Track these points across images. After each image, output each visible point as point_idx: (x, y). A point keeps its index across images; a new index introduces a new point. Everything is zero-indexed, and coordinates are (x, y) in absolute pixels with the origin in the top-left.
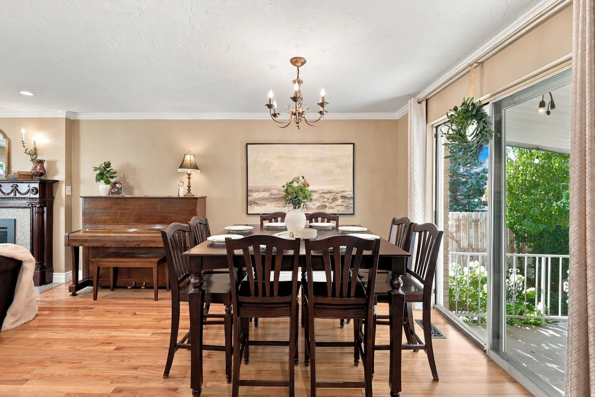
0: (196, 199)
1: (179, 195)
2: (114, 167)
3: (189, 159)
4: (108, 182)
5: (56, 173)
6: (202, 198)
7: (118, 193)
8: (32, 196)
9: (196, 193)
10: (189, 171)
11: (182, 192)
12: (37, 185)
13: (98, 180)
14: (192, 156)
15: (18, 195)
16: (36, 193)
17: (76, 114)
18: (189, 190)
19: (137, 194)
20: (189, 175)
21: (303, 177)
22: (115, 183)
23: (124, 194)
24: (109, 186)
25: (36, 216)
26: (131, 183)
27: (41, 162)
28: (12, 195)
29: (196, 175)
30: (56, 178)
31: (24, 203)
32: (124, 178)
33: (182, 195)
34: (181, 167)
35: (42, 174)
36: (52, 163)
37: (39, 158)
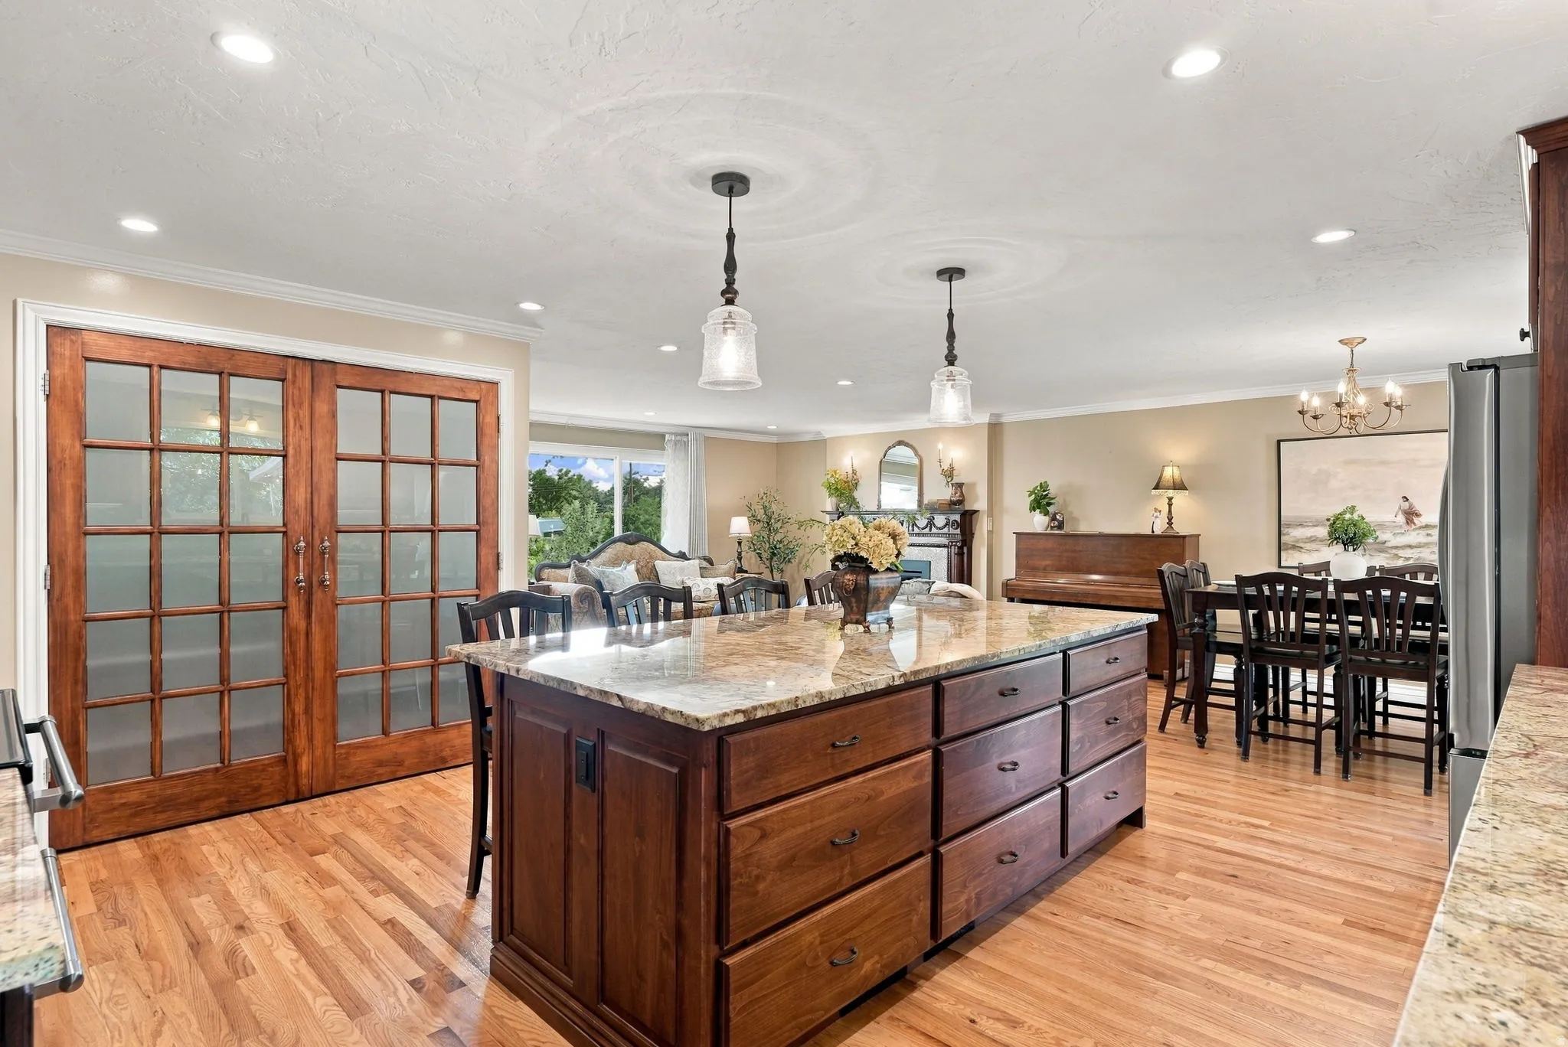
0: (1184, 537)
1: (1153, 532)
2: (1052, 491)
3: (1169, 473)
4: (1046, 513)
5: (976, 499)
6: (1191, 536)
7: (1061, 526)
8: (952, 531)
9: (1181, 528)
10: (1171, 493)
11: (1160, 528)
12: (957, 517)
13: (1033, 509)
14: (1175, 469)
15: (934, 530)
16: (957, 529)
17: (998, 416)
18: (1170, 523)
19: (1084, 528)
20: (1170, 499)
21: (1405, 497)
22: (1055, 515)
23: (1067, 529)
24: (1047, 519)
25: (955, 560)
26: (1076, 514)
27: (960, 486)
28: (927, 531)
29: (1180, 499)
30: (975, 508)
31: (944, 541)
32: (1065, 504)
33: (1158, 531)
34: (1157, 487)
35: (961, 502)
36: (973, 485)
37: (956, 480)
